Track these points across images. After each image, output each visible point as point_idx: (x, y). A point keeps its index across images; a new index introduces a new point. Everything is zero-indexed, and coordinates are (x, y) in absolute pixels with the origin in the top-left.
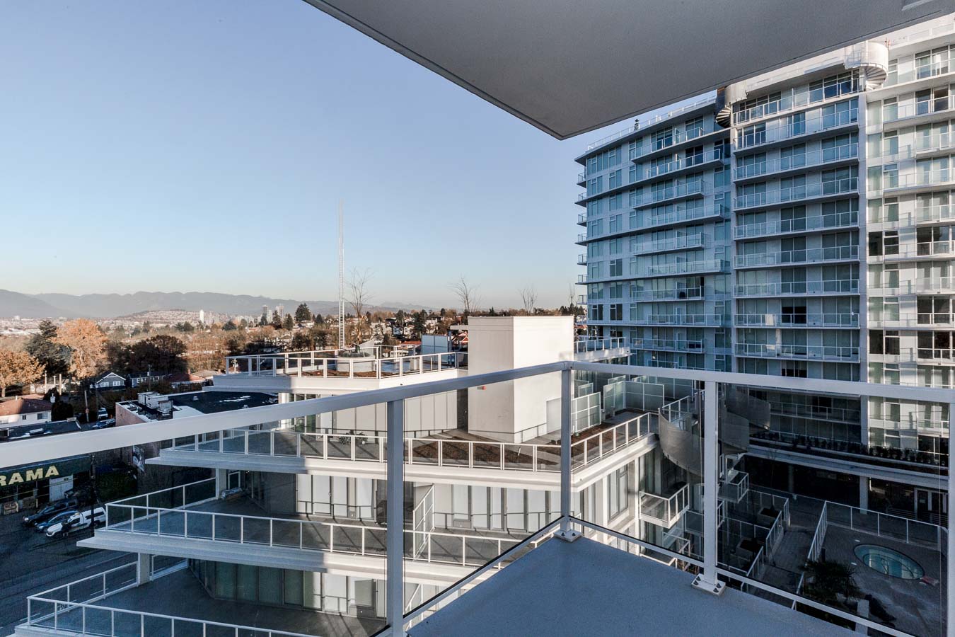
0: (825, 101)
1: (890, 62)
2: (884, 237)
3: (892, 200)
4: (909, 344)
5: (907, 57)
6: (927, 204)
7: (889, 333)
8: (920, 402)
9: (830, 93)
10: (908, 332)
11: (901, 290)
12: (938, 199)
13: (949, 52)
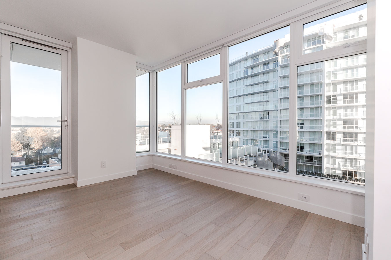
0: (312, 47)
1: (334, 33)
2: (332, 97)
3: (335, 84)
4: (339, 137)
5: (340, 31)
6: (346, 86)
7: (333, 133)
8: (343, 158)
9: (314, 44)
10: (339, 133)
11: (337, 117)
12: (350, 84)
13: (355, 30)
